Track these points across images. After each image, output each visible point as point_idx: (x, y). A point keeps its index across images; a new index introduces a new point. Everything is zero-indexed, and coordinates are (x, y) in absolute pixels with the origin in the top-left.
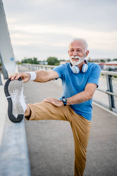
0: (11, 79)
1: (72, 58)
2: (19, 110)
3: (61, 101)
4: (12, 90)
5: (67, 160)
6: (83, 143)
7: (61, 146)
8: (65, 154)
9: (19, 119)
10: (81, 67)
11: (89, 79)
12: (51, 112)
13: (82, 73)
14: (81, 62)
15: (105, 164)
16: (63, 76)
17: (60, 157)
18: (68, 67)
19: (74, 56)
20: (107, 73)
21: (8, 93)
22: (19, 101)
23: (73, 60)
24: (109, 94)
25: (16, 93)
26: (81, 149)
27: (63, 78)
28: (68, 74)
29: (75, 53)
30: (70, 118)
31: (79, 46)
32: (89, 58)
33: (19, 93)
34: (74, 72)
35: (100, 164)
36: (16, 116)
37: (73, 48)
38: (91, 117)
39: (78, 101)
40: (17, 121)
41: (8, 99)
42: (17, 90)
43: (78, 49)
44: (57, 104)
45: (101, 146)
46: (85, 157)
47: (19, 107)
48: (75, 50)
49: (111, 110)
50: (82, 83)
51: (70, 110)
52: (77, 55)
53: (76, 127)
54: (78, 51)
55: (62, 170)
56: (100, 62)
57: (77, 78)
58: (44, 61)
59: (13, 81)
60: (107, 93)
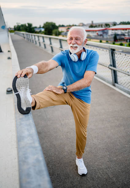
0: (18, 77)
1: (71, 47)
2: (26, 103)
3: (62, 89)
4: (19, 87)
5: (70, 139)
6: (83, 124)
7: (63, 125)
8: (67, 132)
9: (27, 111)
10: (79, 55)
11: (87, 67)
12: (52, 99)
13: (81, 60)
14: (80, 50)
15: (105, 140)
16: (63, 64)
17: (63, 135)
18: (67, 54)
19: (73, 44)
20: (109, 46)
21: (16, 89)
22: (26, 96)
23: (72, 48)
24: (111, 69)
25: (23, 89)
26: (81, 129)
27: (62, 65)
28: (68, 62)
29: (73, 41)
30: (70, 103)
31: (78, 34)
32: (92, 22)
33: (26, 89)
34: (73, 60)
35: (101, 141)
36: (25, 109)
37: (72, 36)
38: (90, 100)
39: (78, 88)
40: (26, 113)
41: (16, 95)
42: (24, 86)
43: (77, 37)
44: (58, 91)
45: (103, 123)
46: (86, 136)
47: (27, 101)
48: (74, 39)
49: (114, 85)
50: (81, 70)
51: (70, 95)
52: (75, 43)
53: (76, 109)
54: (77, 39)
55: (65, 147)
56: (105, 27)
57: (76, 66)
58: (40, 27)
59: (20, 78)
60: (110, 69)
